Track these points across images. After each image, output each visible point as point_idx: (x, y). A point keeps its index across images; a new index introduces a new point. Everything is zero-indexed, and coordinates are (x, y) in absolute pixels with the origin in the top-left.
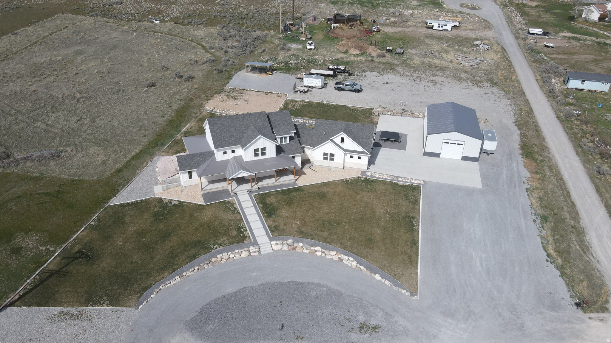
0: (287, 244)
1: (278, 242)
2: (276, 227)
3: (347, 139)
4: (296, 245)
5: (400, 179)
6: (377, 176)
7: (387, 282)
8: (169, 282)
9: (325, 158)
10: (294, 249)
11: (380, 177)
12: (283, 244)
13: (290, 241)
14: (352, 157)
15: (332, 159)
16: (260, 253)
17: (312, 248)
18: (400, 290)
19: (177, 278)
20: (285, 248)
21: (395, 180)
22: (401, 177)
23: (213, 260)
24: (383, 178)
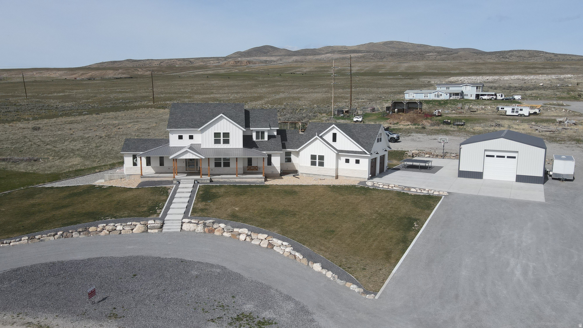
0: (205, 224)
3: (341, 136)
4: (215, 226)
5: (413, 190)
6: (380, 186)
7: (329, 274)
9: (313, 164)
10: (212, 231)
11: (385, 186)
12: (198, 224)
13: (209, 221)
14: (347, 161)
15: (321, 164)
16: (161, 231)
17: (235, 230)
18: (348, 284)
19: (25, 238)
20: (200, 229)
21: (406, 191)
23: (92, 229)
24: (388, 189)
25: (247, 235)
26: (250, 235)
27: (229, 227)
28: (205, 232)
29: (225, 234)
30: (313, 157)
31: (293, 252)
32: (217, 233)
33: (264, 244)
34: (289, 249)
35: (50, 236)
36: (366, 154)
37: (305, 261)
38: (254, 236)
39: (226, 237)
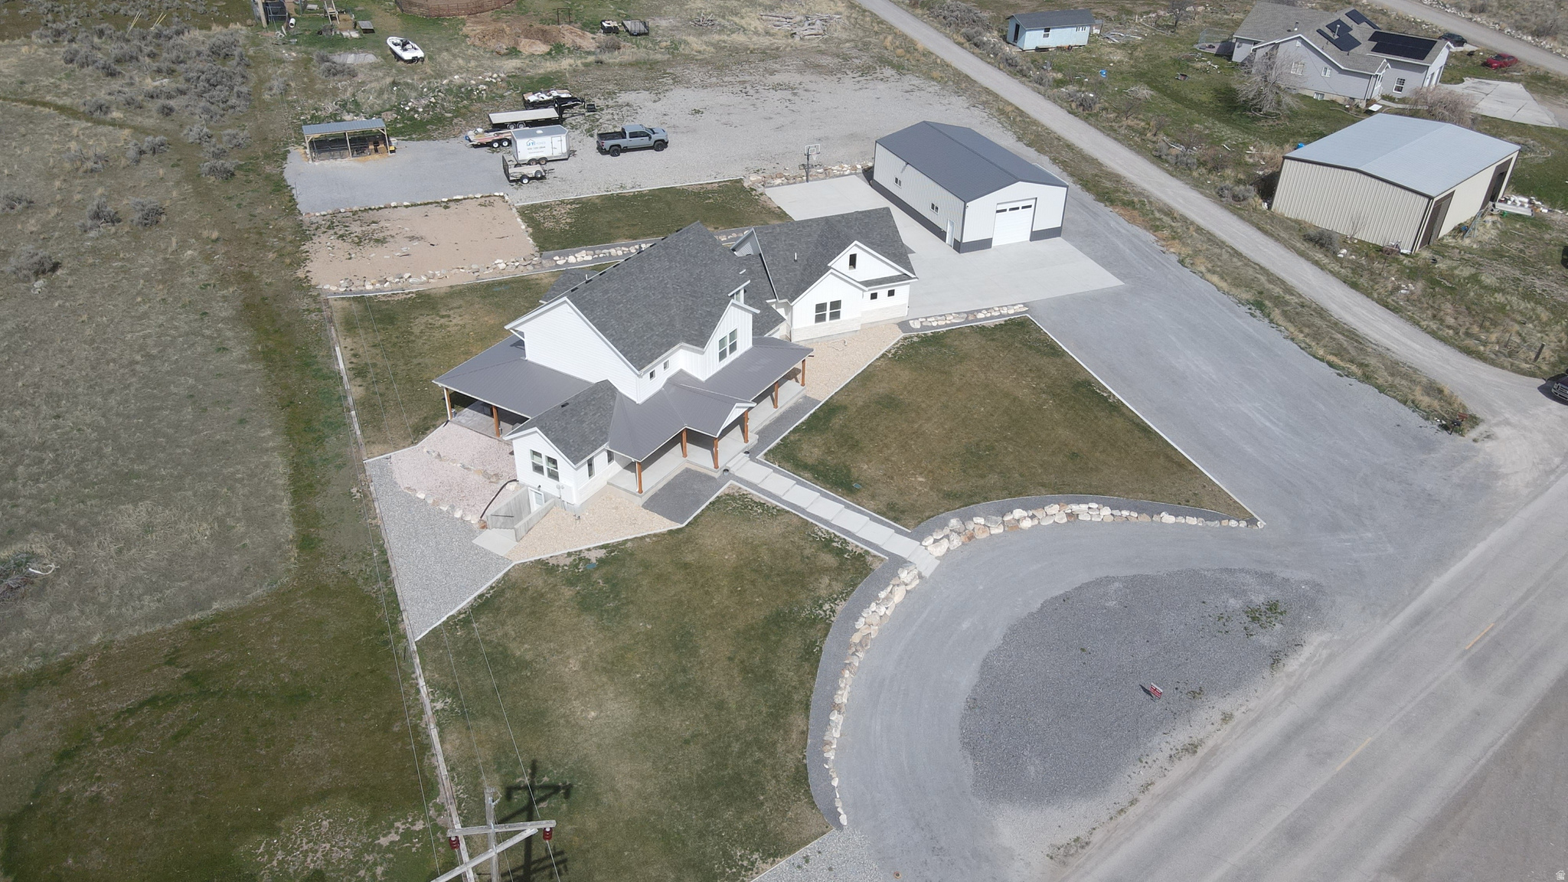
2: (893, 508)
4: (970, 526)
5: (980, 316)
6: (935, 324)
7: (1192, 521)
8: (828, 735)
10: (971, 537)
11: (940, 323)
12: (947, 537)
13: (954, 522)
16: (924, 576)
17: (1007, 518)
18: (1225, 523)
19: (834, 716)
21: (972, 321)
22: (979, 311)
25: (1030, 518)
26: (1034, 516)
27: (993, 518)
28: (965, 543)
29: (994, 531)
30: (821, 307)
32: (981, 536)
33: (1063, 519)
34: (1106, 511)
35: (845, 686)
37: (1145, 518)
38: (1039, 514)
39: (998, 536)
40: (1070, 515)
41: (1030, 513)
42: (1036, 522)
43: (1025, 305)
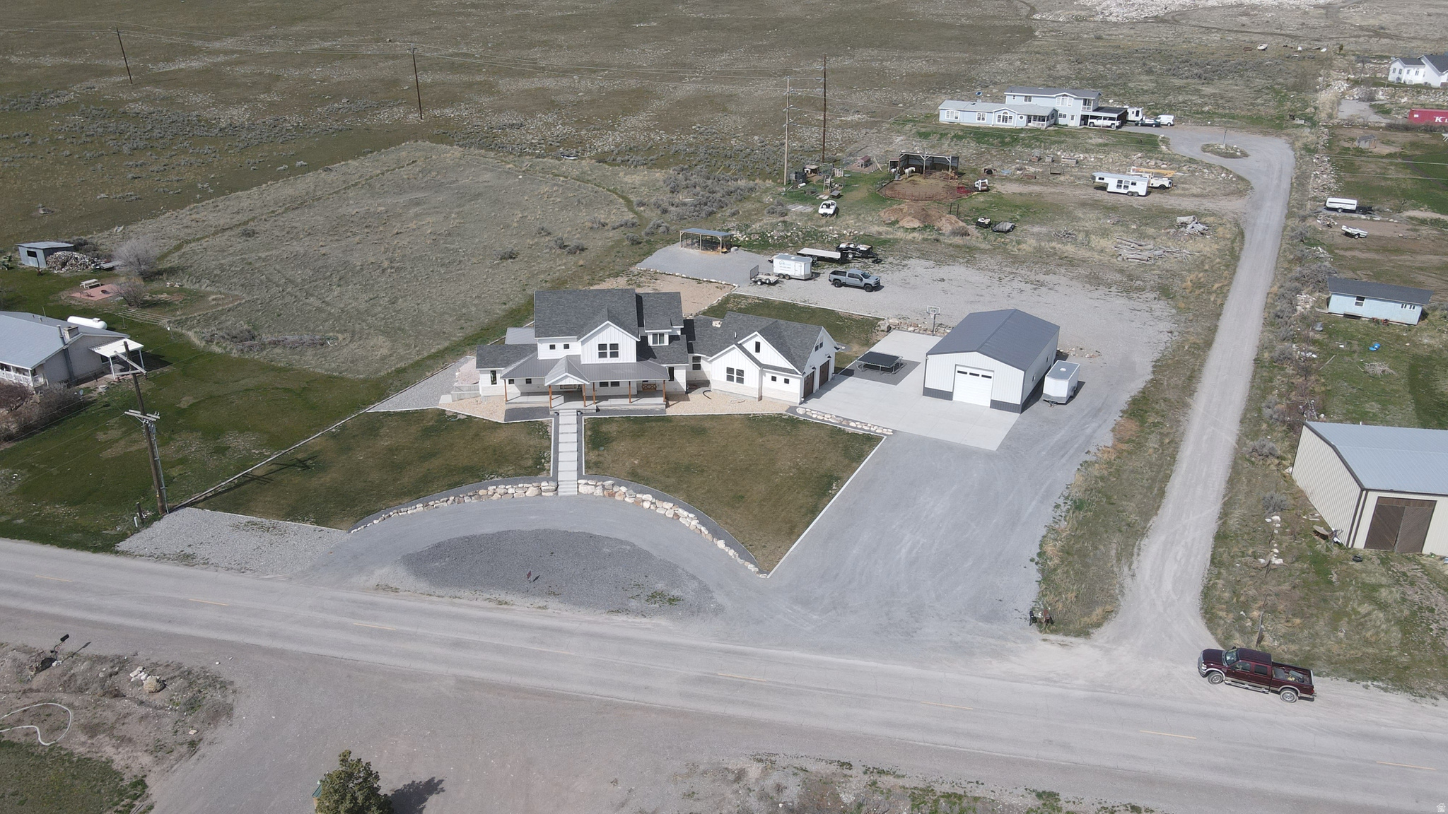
0: (603, 486)
1: (590, 482)
2: (597, 464)
3: (765, 345)
4: (616, 489)
5: (852, 424)
6: (814, 416)
7: (731, 552)
8: (405, 509)
9: (730, 378)
10: (612, 495)
11: (819, 417)
12: (596, 486)
13: (608, 483)
14: (774, 379)
15: (740, 380)
16: (557, 494)
17: (638, 496)
18: (747, 563)
19: (419, 506)
20: (599, 492)
21: (844, 425)
22: (855, 421)
23: (482, 492)
24: (823, 420)
25: (652, 503)
26: (655, 503)
27: (631, 491)
28: (604, 496)
29: (627, 499)
30: (730, 370)
31: (699, 526)
32: (618, 498)
33: (670, 514)
34: (695, 523)
35: (443, 502)
36: (797, 374)
37: (709, 537)
38: (659, 504)
39: (628, 503)
40: (675, 514)
41: (654, 501)
42: (652, 507)
43: (894, 431)
